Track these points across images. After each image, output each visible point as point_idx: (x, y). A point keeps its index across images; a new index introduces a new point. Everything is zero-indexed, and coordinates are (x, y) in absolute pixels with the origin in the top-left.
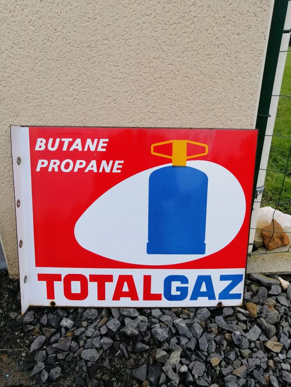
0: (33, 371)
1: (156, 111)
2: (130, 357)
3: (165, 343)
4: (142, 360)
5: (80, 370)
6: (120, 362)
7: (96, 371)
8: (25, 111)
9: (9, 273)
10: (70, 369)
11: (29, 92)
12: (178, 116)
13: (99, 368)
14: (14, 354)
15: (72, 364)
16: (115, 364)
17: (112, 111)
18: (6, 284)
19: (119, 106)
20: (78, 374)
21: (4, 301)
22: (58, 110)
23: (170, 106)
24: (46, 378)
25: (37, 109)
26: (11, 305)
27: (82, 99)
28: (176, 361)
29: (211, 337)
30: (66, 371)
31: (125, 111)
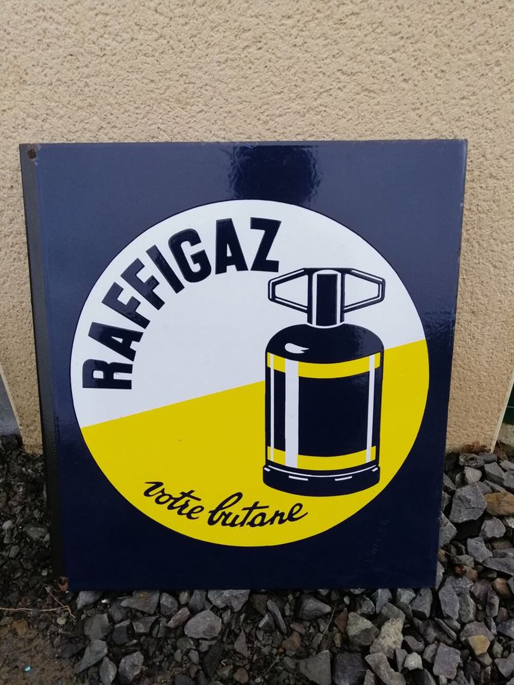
0: (83, 661)
1: (357, 68)
2: (290, 632)
3: (364, 600)
4: (318, 637)
5: (185, 658)
6: (270, 642)
7: (220, 663)
8: (38, 69)
9: (24, 443)
10: (162, 656)
11: (48, 17)
12: (410, 82)
13: (226, 654)
14: (41, 620)
15: (165, 644)
16: (259, 644)
17: (250, 68)
18: (19, 464)
19: (269, 56)
20: (180, 669)
21: (15, 500)
22: (121, 68)
23: (394, 55)
24: (111, 678)
25: (67, 65)
26: (30, 510)
27: (179, 37)
28: (395, 642)
29: (464, 586)
30: (154, 660)
31: (281, 69)
